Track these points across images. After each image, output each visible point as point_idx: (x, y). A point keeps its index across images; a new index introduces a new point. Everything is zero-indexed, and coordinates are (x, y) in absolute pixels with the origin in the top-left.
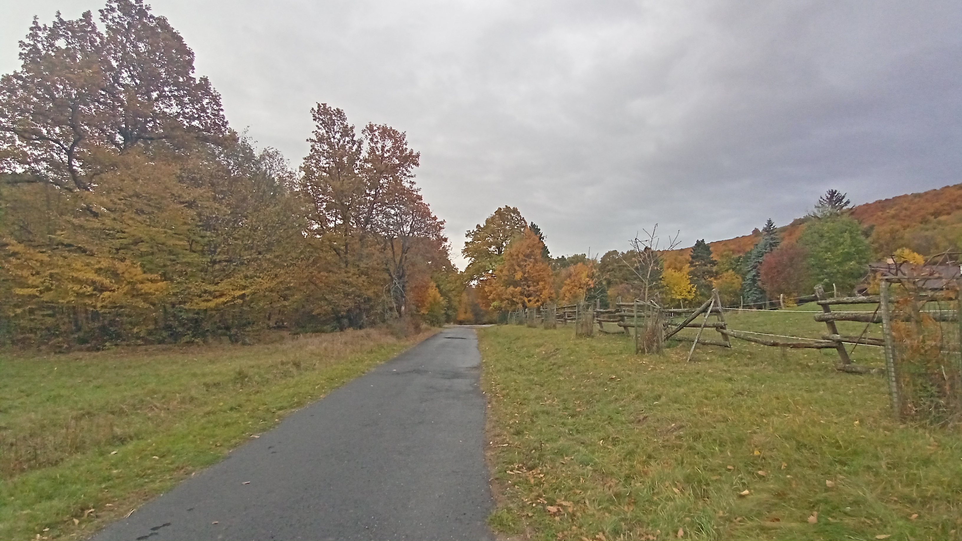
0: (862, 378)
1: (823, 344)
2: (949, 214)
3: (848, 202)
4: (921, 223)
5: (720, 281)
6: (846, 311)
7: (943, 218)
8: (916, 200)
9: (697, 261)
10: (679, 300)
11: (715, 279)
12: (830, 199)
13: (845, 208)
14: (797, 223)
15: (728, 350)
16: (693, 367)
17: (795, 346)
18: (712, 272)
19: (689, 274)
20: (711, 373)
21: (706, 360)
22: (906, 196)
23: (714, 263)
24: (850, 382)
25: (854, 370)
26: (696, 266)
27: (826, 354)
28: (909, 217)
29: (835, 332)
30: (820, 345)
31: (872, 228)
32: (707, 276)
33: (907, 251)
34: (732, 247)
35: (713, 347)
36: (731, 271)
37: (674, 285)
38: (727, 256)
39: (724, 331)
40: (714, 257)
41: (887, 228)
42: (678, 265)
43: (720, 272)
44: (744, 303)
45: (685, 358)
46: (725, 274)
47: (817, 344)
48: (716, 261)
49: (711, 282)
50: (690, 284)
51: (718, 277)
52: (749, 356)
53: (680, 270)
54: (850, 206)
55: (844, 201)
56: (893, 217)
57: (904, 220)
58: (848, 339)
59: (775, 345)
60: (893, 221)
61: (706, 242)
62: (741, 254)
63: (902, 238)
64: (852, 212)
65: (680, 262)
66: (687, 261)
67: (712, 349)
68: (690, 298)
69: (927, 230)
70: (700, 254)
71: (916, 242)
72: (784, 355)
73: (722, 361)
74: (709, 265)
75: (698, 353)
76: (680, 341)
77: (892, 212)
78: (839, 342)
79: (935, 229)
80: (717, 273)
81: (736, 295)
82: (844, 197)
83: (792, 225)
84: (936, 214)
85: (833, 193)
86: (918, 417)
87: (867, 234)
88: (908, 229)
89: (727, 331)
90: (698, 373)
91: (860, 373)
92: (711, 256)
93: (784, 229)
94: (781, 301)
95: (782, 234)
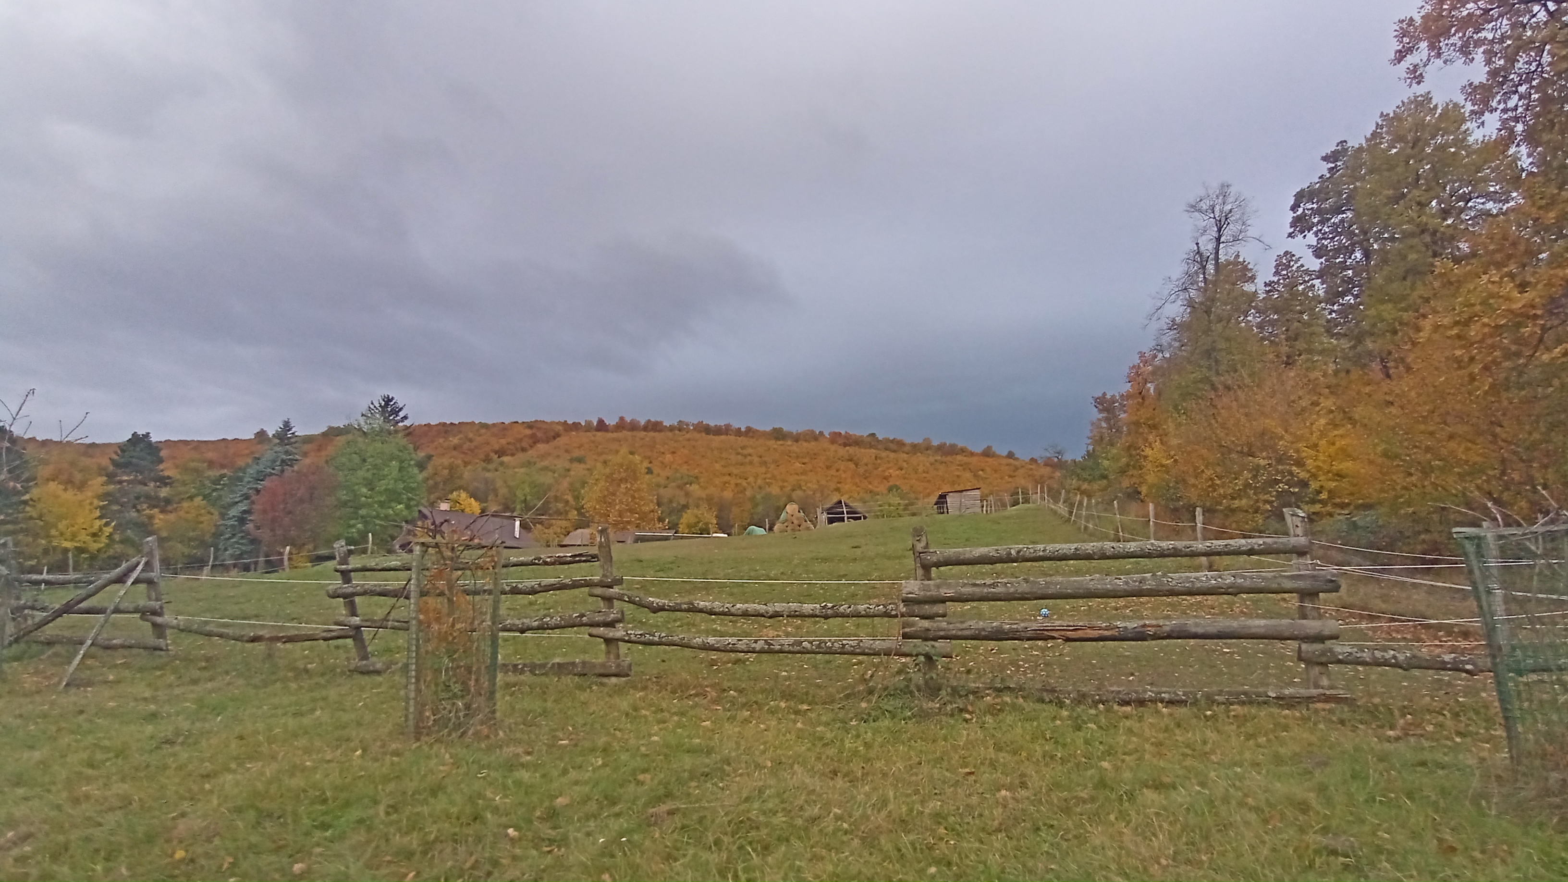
0: (380, 679)
1: (334, 634)
2: (513, 455)
3: (405, 418)
4: (484, 461)
5: (172, 517)
6: (372, 582)
7: (505, 459)
8: (483, 431)
9: (125, 473)
10: (66, 551)
11: (162, 512)
12: (384, 408)
13: (400, 424)
14: (332, 433)
15: (160, 656)
16: (73, 698)
17: (290, 640)
18: (157, 498)
19: (101, 497)
20: (113, 709)
21: (106, 682)
22: (473, 423)
23: (164, 481)
24: (362, 689)
25: (371, 668)
26: (120, 482)
27: (337, 647)
28: (472, 450)
29: (354, 614)
30: (329, 635)
31: (429, 457)
32: (145, 506)
33: (463, 495)
34: (210, 455)
35: (126, 652)
36: (198, 500)
37: (61, 517)
38: (196, 470)
39: (159, 620)
40: (168, 470)
41: (446, 461)
42: (78, 477)
43: (176, 499)
44: (215, 559)
45: (56, 679)
46: (185, 504)
47: (325, 634)
48: (169, 477)
49: (151, 517)
50: (100, 518)
51: (170, 508)
52: (204, 664)
53: (81, 487)
54: (407, 423)
55: (402, 414)
56: (455, 448)
57: (465, 454)
58: (368, 624)
59: (254, 640)
60: (455, 453)
61: (154, 438)
62: (225, 471)
63: (461, 477)
64: (409, 432)
65: (81, 471)
66: (102, 471)
67: (124, 657)
68: (94, 546)
69: (489, 471)
70: (134, 460)
71: (476, 484)
72: (270, 656)
73: (142, 679)
74: (152, 484)
75: (90, 668)
76: (50, 643)
77: (455, 441)
78: (358, 628)
79: (496, 470)
80: (168, 501)
81: (204, 544)
82: (401, 409)
83: (324, 434)
84: (501, 453)
85: (388, 400)
86: (436, 728)
87: (421, 466)
88: (469, 467)
89: (167, 618)
90: (81, 712)
91: (378, 672)
92: (161, 467)
93: (309, 439)
94: (286, 557)
95: (306, 447)
